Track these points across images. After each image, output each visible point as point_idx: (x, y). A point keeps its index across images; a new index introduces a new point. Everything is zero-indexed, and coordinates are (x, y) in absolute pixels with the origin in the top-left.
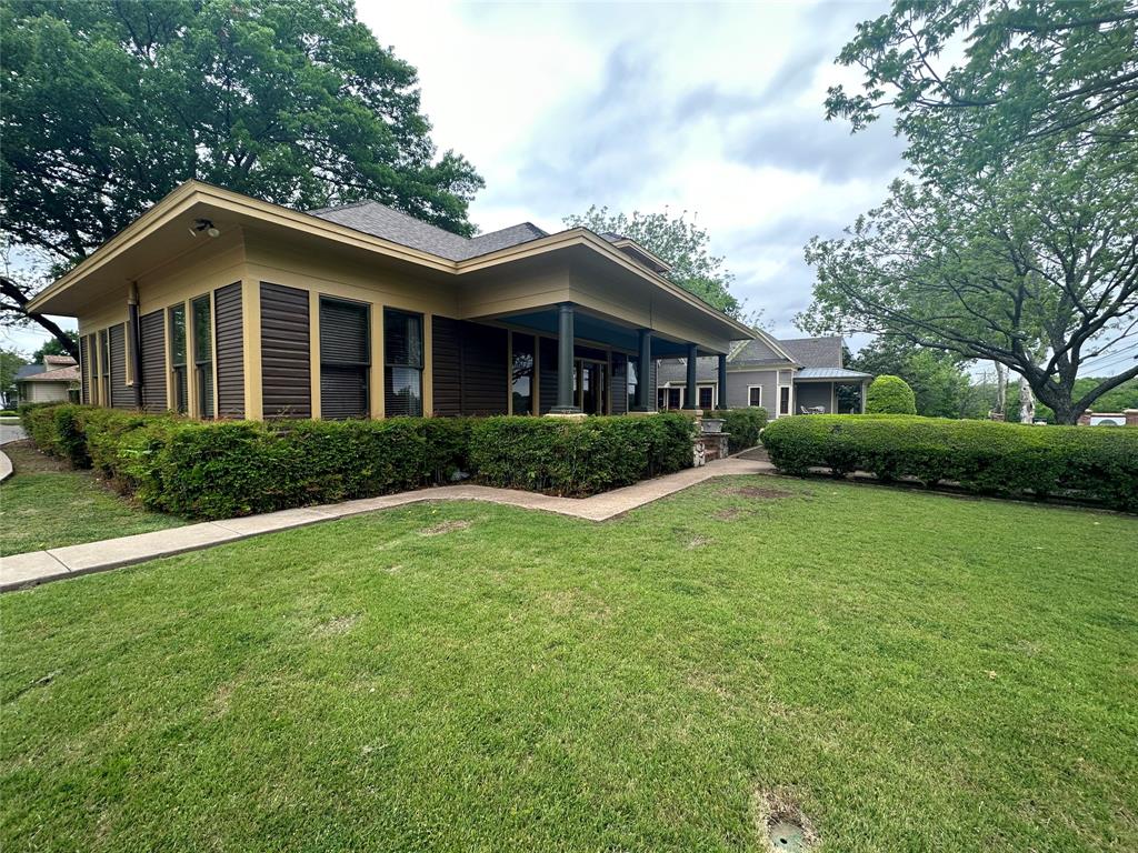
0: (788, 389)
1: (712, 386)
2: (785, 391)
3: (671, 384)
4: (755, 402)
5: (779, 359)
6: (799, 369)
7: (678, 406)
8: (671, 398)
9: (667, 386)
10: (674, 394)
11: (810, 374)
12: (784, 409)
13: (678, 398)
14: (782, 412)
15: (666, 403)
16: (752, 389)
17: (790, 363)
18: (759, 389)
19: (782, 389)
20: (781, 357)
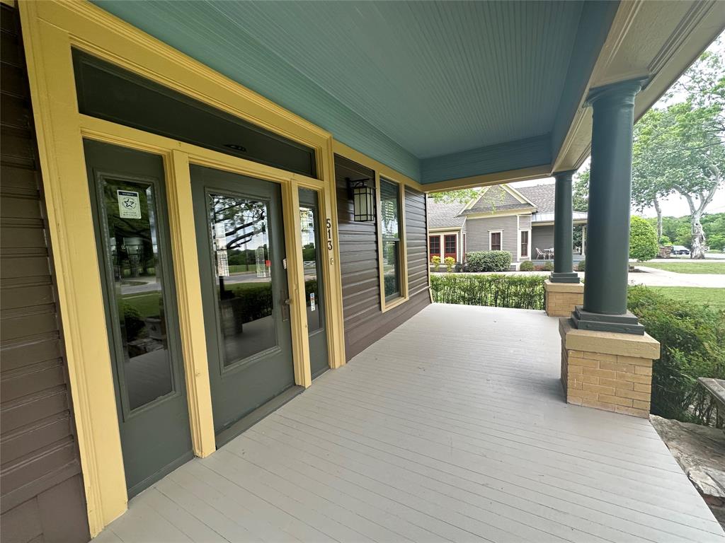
0: (527, 232)
1: (457, 233)
2: (525, 234)
4: (496, 246)
5: (520, 205)
11: (544, 217)
12: (524, 253)
13: (438, 245)
14: (522, 255)
16: (493, 234)
17: (531, 207)
18: (499, 234)
19: (522, 232)
20: (523, 202)
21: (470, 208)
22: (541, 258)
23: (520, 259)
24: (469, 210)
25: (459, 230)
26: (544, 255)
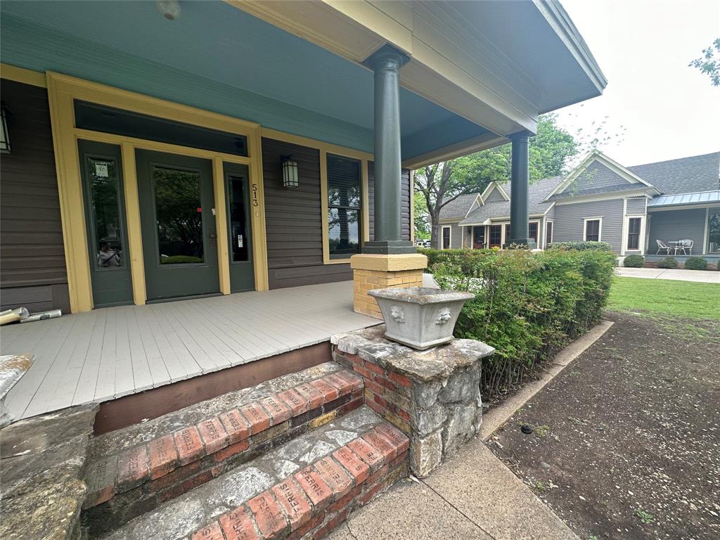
0: (639, 220)
1: (538, 221)
2: (635, 224)
3: (492, 221)
4: (592, 235)
5: (629, 185)
6: (656, 196)
7: (498, 243)
8: (491, 236)
9: (487, 222)
10: (495, 231)
11: (668, 200)
12: (633, 243)
13: (499, 235)
14: (630, 247)
15: (487, 239)
16: (588, 222)
17: (644, 188)
18: (598, 221)
19: (631, 220)
20: (632, 182)
21: (560, 192)
22: (664, 252)
23: (626, 253)
24: (557, 195)
25: (541, 218)
26: (668, 249)
